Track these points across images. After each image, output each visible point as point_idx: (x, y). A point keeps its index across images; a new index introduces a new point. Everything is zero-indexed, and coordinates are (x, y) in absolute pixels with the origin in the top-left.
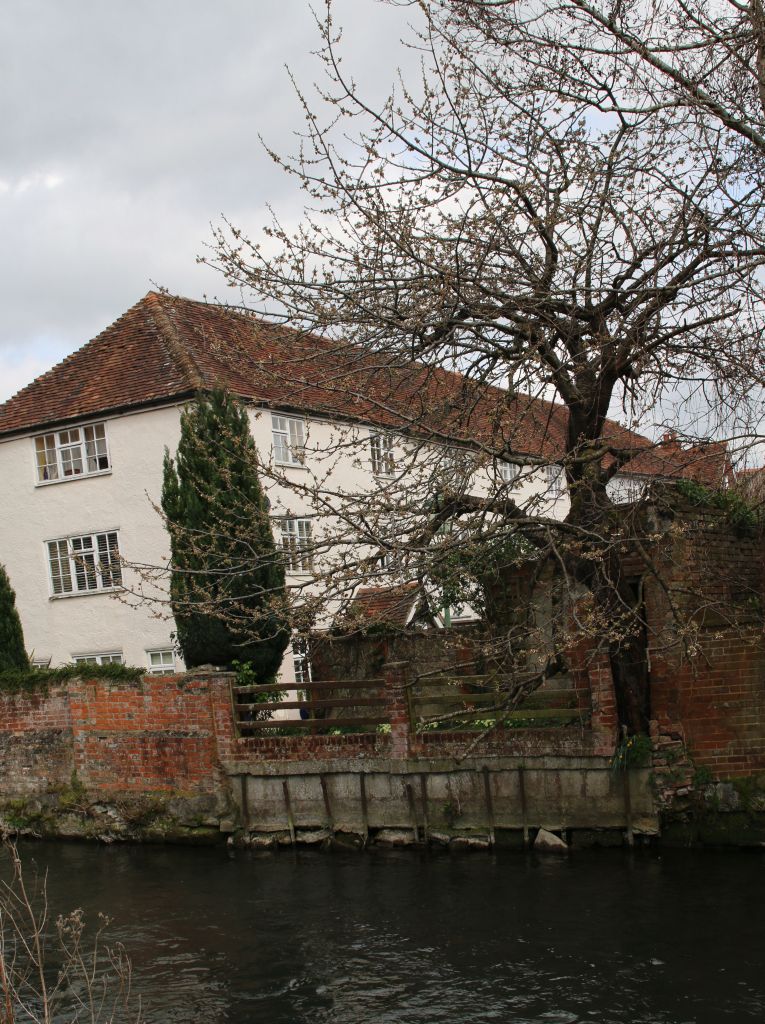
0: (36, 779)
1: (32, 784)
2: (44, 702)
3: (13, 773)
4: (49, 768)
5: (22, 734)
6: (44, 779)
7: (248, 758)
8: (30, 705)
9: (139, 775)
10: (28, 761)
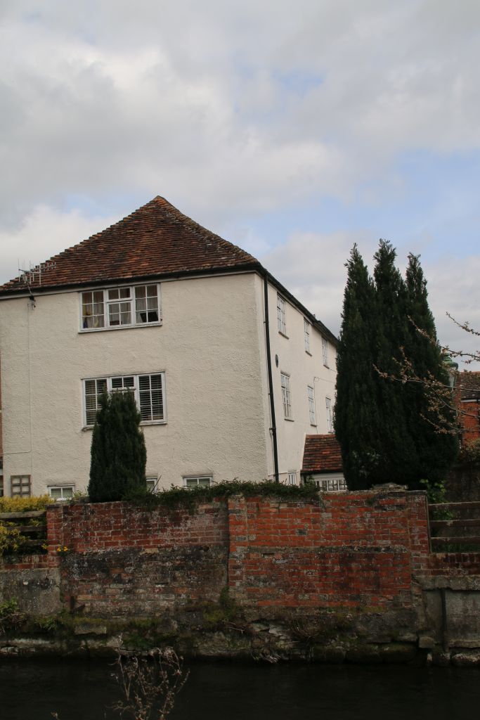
0: (173, 597)
1: (165, 602)
2: (187, 519)
3: (141, 591)
4: (192, 585)
5: (155, 550)
6: (183, 596)
7: (447, 573)
8: (168, 522)
9: (314, 591)
10: (164, 578)
